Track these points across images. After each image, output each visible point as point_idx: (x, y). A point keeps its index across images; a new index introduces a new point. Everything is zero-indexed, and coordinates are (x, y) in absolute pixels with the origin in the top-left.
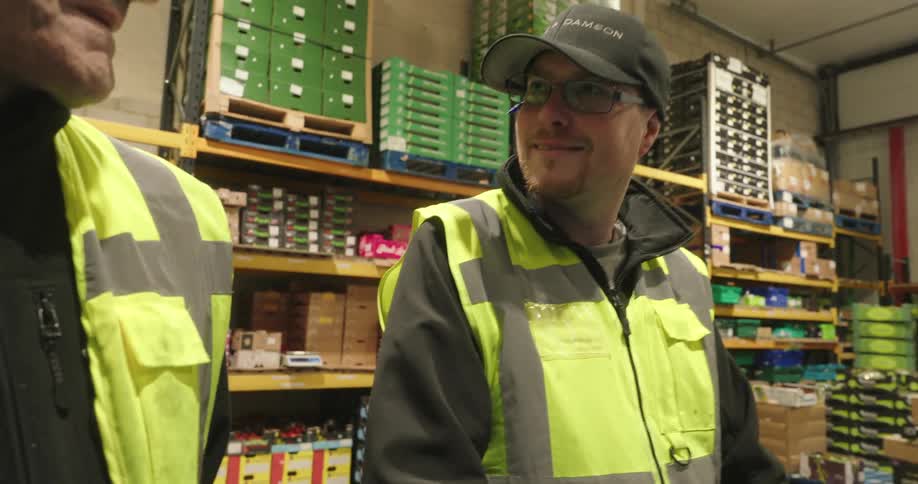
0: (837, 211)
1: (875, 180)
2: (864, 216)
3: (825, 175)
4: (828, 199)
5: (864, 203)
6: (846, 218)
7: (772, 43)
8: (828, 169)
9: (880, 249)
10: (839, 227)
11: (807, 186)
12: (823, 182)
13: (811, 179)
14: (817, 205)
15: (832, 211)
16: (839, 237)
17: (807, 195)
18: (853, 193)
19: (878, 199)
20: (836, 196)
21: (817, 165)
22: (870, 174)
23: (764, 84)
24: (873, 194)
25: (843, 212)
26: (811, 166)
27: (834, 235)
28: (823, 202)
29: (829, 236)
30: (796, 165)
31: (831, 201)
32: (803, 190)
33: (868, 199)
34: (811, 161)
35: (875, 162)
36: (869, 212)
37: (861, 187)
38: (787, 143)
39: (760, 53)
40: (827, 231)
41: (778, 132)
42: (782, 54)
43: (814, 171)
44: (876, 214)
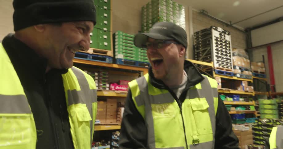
0: (253, 71)
1: (264, 62)
2: (261, 72)
3: (248, 61)
4: (250, 67)
5: (260, 68)
6: (256, 73)
7: (230, 22)
8: (249, 59)
9: (266, 82)
10: (253, 76)
11: (243, 64)
12: (248, 63)
13: (244, 62)
14: (246, 70)
15: (251, 71)
16: (254, 79)
17: (243, 67)
18: (257, 66)
19: (265, 67)
20: (252, 67)
21: (246, 58)
22: (262, 60)
23: (229, 34)
24: (263, 66)
25: (255, 71)
26: (244, 58)
27: (252, 79)
28: (249, 69)
29: (251, 79)
30: (240, 58)
31: (251, 68)
32: (242, 65)
33: (262, 67)
35: (263, 56)
36: (262, 71)
37: (260, 64)
38: (236, 52)
39: (227, 25)
40: (250, 77)
41: (234, 48)
42: (234, 25)
43: (245, 60)
44: (264, 72)
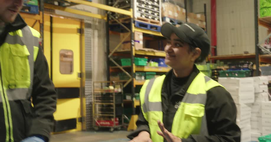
1: (205, 13)
3: (184, 11)
4: (185, 21)
5: (200, 22)
8: (186, 8)
11: (176, 15)
12: (183, 13)
13: (178, 12)
14: (180, 23)
17: (176, 19)
18: (195, 18)
19: (206, 21)
20: (188, 20)
21: (181, 6)
22: (203, 11)
24: (204, 19)
26: (178, 7)
30: (172, 6)
32: (175, 17)
33: (201, 21)
34: (178, 4)
35: (205, 5)
36: (202, 26)
37: (199, 16)
43: (179, 9)
44: (205, 27)
